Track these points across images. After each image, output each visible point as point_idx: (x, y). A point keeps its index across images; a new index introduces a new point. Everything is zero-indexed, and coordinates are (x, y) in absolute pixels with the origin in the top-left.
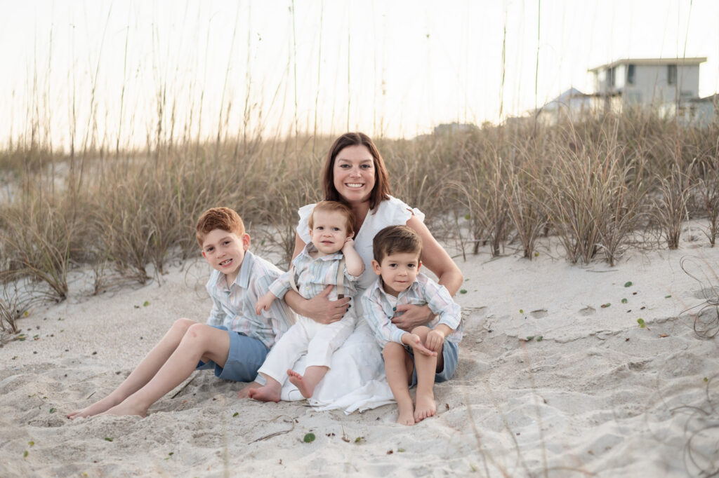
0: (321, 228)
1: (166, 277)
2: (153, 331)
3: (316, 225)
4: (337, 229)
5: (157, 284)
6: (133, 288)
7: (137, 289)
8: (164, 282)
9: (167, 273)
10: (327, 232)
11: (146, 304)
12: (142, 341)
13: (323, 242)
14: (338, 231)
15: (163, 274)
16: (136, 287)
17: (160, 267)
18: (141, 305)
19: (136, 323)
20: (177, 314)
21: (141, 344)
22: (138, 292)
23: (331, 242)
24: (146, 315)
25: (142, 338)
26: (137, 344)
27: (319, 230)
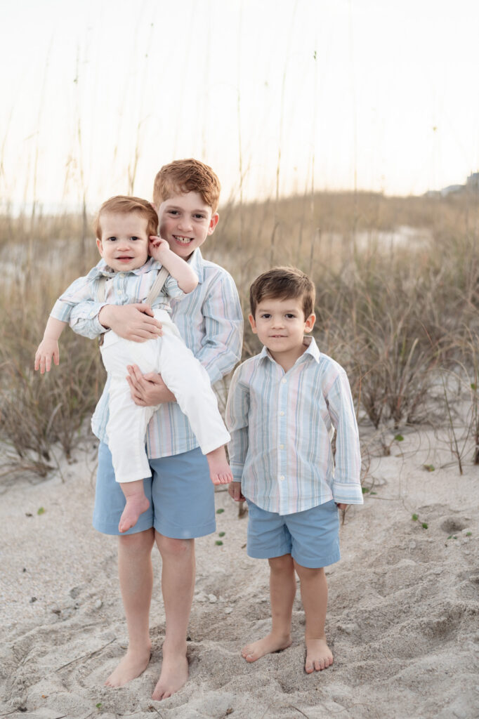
0: (113, 239)
1: (73, 468)
2: (41, 558)
3: (105, 235)
4: (135, 238)
5: (60, 480)
6: (30, 482)
7: (35, 484)
8: (70, 476)
9: (75, 461)
10: (123, 244)
11: (41, 511)
12: (24, 575)
13: (119, 258)
14: (137, 241)
15: (70, 463)
16: (34, 481)
17: (68, 451)
18: (34, 513)
19: (22, 543)
20: (76, 532)
21: (21, 581)
22: (37, 488)
23: (130, 258)
24: (36, 531)
25: (25, 570)
26: (17, 580)
27: (110, 241)
